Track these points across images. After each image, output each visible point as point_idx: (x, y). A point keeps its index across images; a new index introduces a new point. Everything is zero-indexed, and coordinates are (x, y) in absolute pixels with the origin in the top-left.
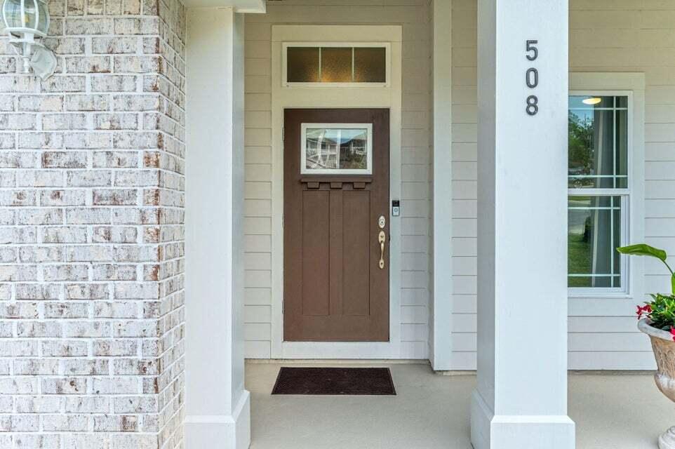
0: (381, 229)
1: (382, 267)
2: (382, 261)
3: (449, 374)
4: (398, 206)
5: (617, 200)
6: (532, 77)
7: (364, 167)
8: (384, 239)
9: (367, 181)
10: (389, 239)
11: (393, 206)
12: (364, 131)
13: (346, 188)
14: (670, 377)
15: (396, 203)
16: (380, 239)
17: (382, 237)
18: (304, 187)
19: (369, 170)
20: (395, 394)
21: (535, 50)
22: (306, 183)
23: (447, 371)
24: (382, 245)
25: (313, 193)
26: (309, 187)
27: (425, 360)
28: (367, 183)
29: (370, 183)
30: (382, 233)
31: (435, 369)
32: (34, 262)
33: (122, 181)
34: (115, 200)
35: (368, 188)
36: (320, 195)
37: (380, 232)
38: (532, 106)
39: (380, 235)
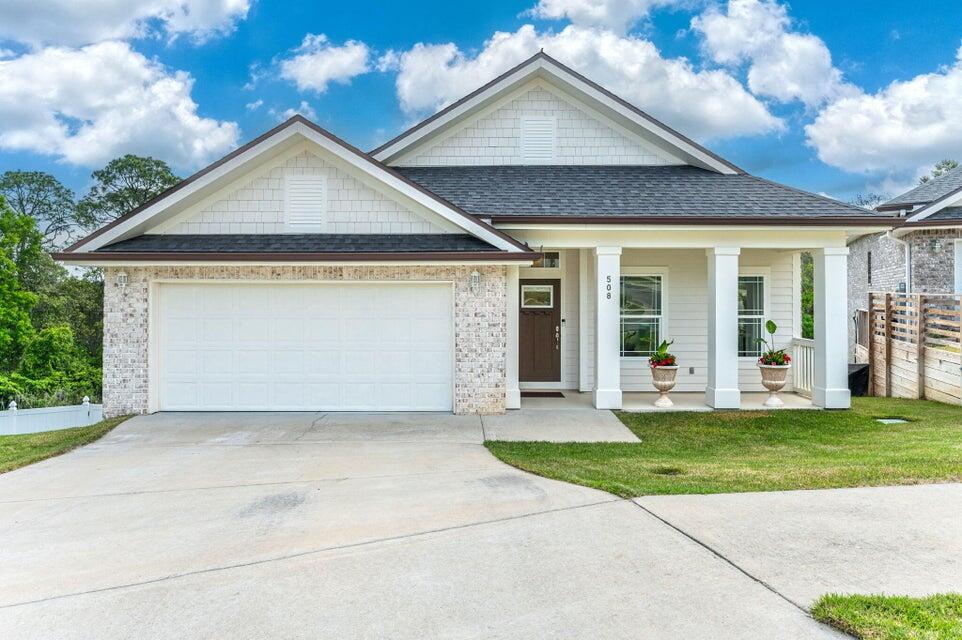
1: (557, 348)
4: (564, 321)
5: (657, 320)
6: (609, 288)
7: (549, 304)
8: (558, 336)
10: (561, 336)
11: (562, 321)
12: (549, 288)
13: (541, 314)
19: (551, 306)
21: (610, 279)
24: (558, 339)
25: (527, 315)
26: (525, 313)
28: (550, 312)
29: (552, 311)
32: (472, 342)
33: (495, 321)
34: (494, 325)
35: (551, 314)
36: (530, 317)
37: (556, 333)
38: (609, 296)
39: (556, 335)
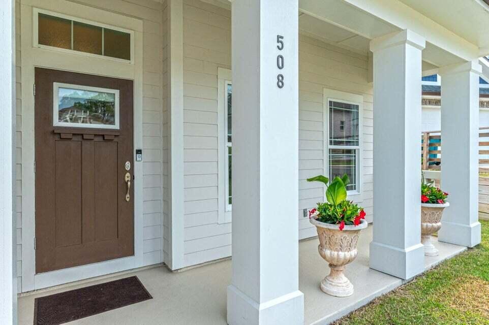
0: (127, 171)
1: (128, 200)
2: (128, 196)
3: (181, 271)
4: (141, 153)
6: (281, 61)
7: (113, 123)
8: (129, 179)
9: (115, 134)
10: (134, 179)
11: (137, 153)
12: (112, 95)
13: (96, 139)
14: (331, 250)
15: (139, 152)
16: (127, 179)
17: (128, 177)
18: (57, 137)
19: (117, 126)
20: (152, 298)
21: (282, 42)
22: (60, 134)
23: (181, 269)
24: (129, 183)
25: (66, 142)
26: (62, 137)
27: (160, 263)
28: (115, 136)
29: (118, 136)
30: (128, 174)
31: (173, 269)
35: (116, 140)
36: (74, 144)
37: (126, 173)
38: (280, 82)
39: (126, 175)
